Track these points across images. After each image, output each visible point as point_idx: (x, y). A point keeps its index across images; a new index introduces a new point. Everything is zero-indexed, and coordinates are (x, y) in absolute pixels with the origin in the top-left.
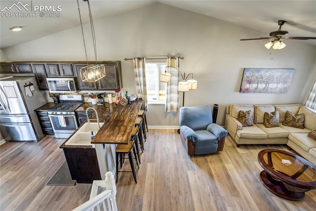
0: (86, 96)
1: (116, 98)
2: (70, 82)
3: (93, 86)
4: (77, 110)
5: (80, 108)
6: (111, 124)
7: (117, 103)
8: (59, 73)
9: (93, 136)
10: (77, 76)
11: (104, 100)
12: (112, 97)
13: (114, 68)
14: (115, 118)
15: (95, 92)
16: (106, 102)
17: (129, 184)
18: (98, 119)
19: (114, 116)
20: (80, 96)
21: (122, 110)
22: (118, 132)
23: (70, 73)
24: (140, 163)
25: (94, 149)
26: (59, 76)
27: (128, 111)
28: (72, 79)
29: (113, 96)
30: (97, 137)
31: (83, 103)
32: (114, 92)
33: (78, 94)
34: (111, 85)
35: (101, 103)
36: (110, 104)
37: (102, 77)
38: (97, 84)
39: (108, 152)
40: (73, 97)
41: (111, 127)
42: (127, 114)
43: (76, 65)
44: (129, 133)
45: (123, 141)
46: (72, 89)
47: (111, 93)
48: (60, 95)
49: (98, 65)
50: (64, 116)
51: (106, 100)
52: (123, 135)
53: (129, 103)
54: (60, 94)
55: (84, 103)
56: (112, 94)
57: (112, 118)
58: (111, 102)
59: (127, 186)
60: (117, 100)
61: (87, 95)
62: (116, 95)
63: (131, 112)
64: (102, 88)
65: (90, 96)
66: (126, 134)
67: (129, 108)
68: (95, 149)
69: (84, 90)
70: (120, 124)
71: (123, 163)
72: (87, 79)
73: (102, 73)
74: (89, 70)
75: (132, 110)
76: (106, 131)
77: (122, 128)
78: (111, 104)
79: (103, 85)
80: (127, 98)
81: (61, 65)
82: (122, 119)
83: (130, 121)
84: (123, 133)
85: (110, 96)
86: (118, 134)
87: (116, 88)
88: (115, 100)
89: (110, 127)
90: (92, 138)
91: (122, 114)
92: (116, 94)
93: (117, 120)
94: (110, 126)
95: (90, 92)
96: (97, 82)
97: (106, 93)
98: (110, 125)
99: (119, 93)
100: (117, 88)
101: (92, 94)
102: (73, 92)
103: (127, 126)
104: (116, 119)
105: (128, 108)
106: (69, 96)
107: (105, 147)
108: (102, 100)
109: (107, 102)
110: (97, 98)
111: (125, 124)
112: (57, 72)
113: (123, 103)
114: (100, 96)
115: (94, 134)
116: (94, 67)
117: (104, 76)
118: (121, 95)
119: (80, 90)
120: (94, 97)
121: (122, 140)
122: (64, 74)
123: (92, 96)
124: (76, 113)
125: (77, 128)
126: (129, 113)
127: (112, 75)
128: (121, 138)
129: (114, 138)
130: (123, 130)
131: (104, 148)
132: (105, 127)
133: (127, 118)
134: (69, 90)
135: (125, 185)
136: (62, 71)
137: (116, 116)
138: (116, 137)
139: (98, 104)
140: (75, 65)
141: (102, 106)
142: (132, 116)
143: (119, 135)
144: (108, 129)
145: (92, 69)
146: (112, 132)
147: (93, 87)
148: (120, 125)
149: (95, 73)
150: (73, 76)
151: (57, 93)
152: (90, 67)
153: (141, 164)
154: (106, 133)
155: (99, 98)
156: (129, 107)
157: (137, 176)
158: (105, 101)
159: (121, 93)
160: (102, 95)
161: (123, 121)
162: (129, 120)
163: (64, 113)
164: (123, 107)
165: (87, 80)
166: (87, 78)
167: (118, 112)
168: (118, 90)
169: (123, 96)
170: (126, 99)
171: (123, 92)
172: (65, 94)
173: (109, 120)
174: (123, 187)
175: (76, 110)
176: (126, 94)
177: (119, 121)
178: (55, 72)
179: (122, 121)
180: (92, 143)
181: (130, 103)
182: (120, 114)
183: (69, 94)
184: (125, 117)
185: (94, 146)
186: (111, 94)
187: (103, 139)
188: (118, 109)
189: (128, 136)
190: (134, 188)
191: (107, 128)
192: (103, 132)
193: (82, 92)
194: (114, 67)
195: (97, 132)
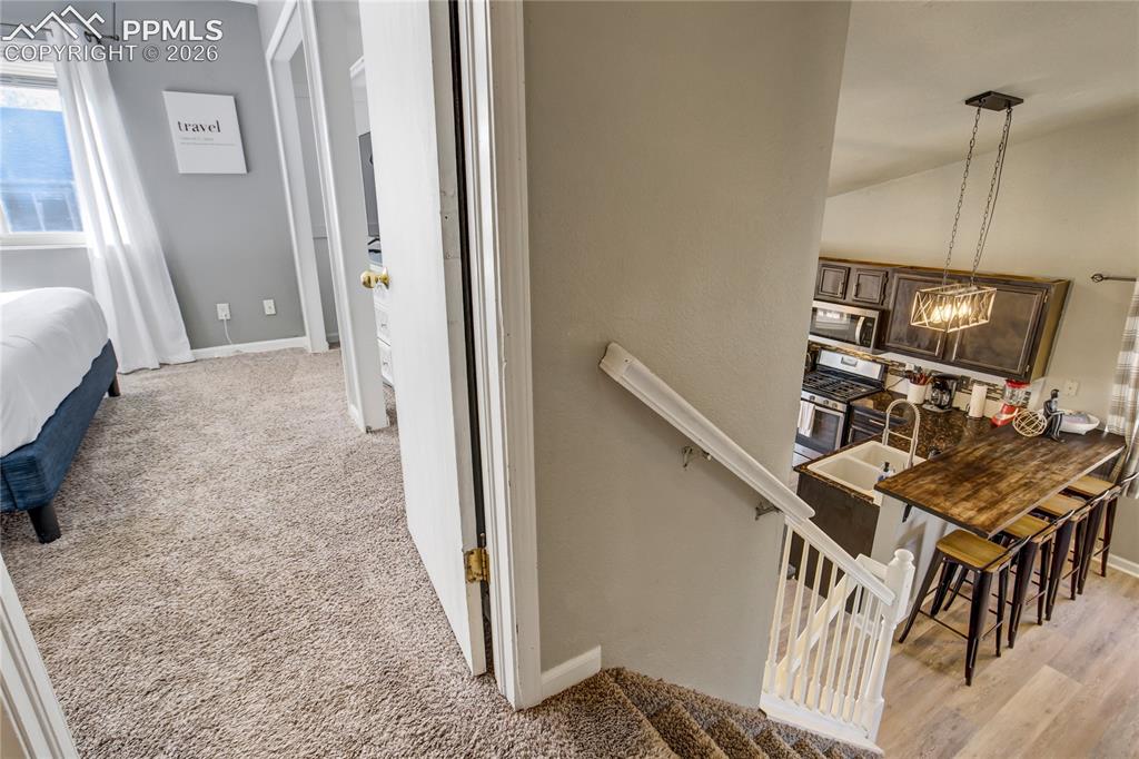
0: (896, 373)
1: (1000, 405)
2: (867, 320)
3: (931, 347)
4: (855, 402)
5: (865, 399)
6: (952, 469)
7: (999, 423)
8: (844, 293)
9: (885, 474)
10: (891, 307)
11: (951, 400)
12: (987, 397)
13: (1032, 301)
14: (971, 458)
15: (928, 366)
16: (957, 409)
17: (942, 669)
18: (914, 440)
19: (971, 453)
20: (879, 366)
21: (1008, 447)
22: (968, 496)
23: (876, 297)
24: (1011, 646)
25: (876, 509)
26: (842, 300)
27: (1032, 457)
28: (874, 315)
29: (993, 395)
30: (896, 481)
31: (877, 389)
32: (1000, 382)
33: (874, 361)
34: (998, 355)
35: (940, 406)
36: (971, 418)
37: (976, 324)
38: (947, 341)
39: (912, 541)
40: (855, 365)
41: (947, 476)
42: (1023, 462)
43: (902, 275)
44: (1006, 513)
45: (975, 522)
46: (864, 342)
47: (988, 384)
48: (823, 352)
49: (974, 288)
50: (817, 408)
51: (960, 400)
52: (980, 510)
53: (1052, 433)
54: (824, 347)
55: (883, 391)
56: (992, 389)
57: (961, 454)
58: (974, 413)
59: (929, 671)
60: (1002, 412)
61: (901, 369)
62: (1008, 393)
63: (1045, 462)
64: (961, 358)
65: (909, 375)
66: (994, 512)
67: (1043, 450)
68: (878, 512)
69: (897, 351)
70: (985, 479)
71: (946, 609)
72: (926, 320)
73: (980, 311)
74: (941, 298)
75: (1056, 459)
76: (929, 478)
77: (986, 493)
78: (976, 419)
79: (968, 350)
80: (1047, 416)
81: (858, 270)
82: (998, 467)
83: (1025, 484)
84: (983, 505)
85: (978, 392)
86: (966, 499)
87: (1015, 372)
88: (997, 411)
89: (943, 474)
90: (881, 479)
91: (1005, 458)
92: (1008, 391)
93: (976, 465)
94: (948, 473)
95: (911, 363)
96: (951, 337)
97: (968, 379)
98: (945, 469)
99: (1020, 393)
100: (1018, 371)
101: (919, 369)
102: (862, 351)
103: (1008, 494)
104: (974, 461)
105: (1036, 448)
106: (846, 357)
107: (908, 520)
108: (946, 398)
109: (963, 408)
110: (930, 386)
111: (1003, 486)
112: (840, 289)
113: (1023, 424)
114: (942, 383)
115: (891, 473)
116: (959, 291)
117: (985, 321)
118: (1027, 399)
119: (887, 349)
120: (922, 381)
121: (970, 518)
122: (856, 295)
123: (916, 377)
124: (850, 409)
125: (837, 447)
126: (1036, 462)
127: (1016, 326)
128: (971, 513)
129: (948, 504)
130: (986, 498)
131: (904, 521)
132: (928, 467)
133: (1020, 475)
134: (854, 343)
135: (927, 664)
136: (854, 287)
137: (978, 454)
138: (955, 504)
139: (924, 406)
140: (896, 275)
141: (938, 415)
142: (1040, 475)
143: (968, 505)
144: (937, 477)
145: (952, 296)
146: (945, 488)
147: (928, 349)
148: (984, 482)
149: (958, 310)
150: (880, 307)
151: (816, 344)
152: (946, 290)
153: (1010, 650)
154: (927, 483)
155: (936, 387)
156: (1043, 445)
157: (981, 670)
158: (954, 405)
159: (1028, 393)
160: (949, 383)
161: (1001, 477)
162: (1022, 482)
163: (819, 399)
164: (1015, 438)
165: (925, 324)
166: (929, 318)
167: (990, 445)
168: (1018, 380)
169: (1036, 403)
170: (1041, 417)
171: (1042, 392)
172: (836, 350)
173: (946, 458)
174: (918, 664)
175: (852, 400)
176: (1050, 401)
177: (984, 472)
178: (836, 288)
179: (993, 474)
180: (877, 488)
181: (1056, 434)
182: (997, 455)
183: (847, 353)
184: (1010, 468)
185: (878, 498)
186: (985, 388)
187: (913, 492)
188: (993, 439)
189: (997, 519)
190: (953, 690)
191: (934, 473)
192: (918, 477)
193: (889, 356)
194: (1036, 298)
195: (899, 471)
